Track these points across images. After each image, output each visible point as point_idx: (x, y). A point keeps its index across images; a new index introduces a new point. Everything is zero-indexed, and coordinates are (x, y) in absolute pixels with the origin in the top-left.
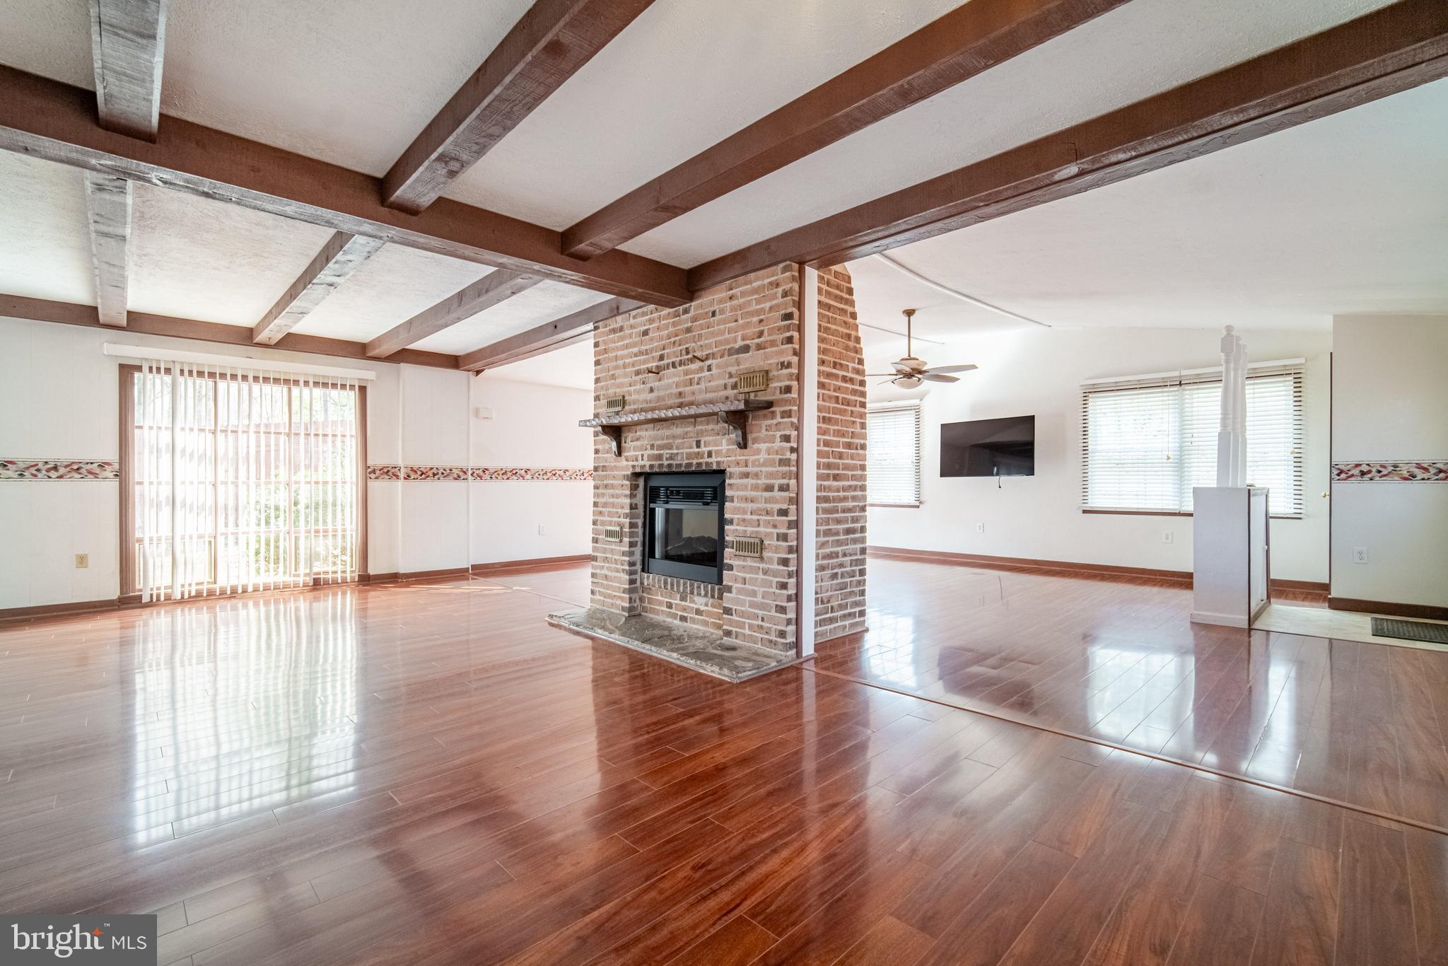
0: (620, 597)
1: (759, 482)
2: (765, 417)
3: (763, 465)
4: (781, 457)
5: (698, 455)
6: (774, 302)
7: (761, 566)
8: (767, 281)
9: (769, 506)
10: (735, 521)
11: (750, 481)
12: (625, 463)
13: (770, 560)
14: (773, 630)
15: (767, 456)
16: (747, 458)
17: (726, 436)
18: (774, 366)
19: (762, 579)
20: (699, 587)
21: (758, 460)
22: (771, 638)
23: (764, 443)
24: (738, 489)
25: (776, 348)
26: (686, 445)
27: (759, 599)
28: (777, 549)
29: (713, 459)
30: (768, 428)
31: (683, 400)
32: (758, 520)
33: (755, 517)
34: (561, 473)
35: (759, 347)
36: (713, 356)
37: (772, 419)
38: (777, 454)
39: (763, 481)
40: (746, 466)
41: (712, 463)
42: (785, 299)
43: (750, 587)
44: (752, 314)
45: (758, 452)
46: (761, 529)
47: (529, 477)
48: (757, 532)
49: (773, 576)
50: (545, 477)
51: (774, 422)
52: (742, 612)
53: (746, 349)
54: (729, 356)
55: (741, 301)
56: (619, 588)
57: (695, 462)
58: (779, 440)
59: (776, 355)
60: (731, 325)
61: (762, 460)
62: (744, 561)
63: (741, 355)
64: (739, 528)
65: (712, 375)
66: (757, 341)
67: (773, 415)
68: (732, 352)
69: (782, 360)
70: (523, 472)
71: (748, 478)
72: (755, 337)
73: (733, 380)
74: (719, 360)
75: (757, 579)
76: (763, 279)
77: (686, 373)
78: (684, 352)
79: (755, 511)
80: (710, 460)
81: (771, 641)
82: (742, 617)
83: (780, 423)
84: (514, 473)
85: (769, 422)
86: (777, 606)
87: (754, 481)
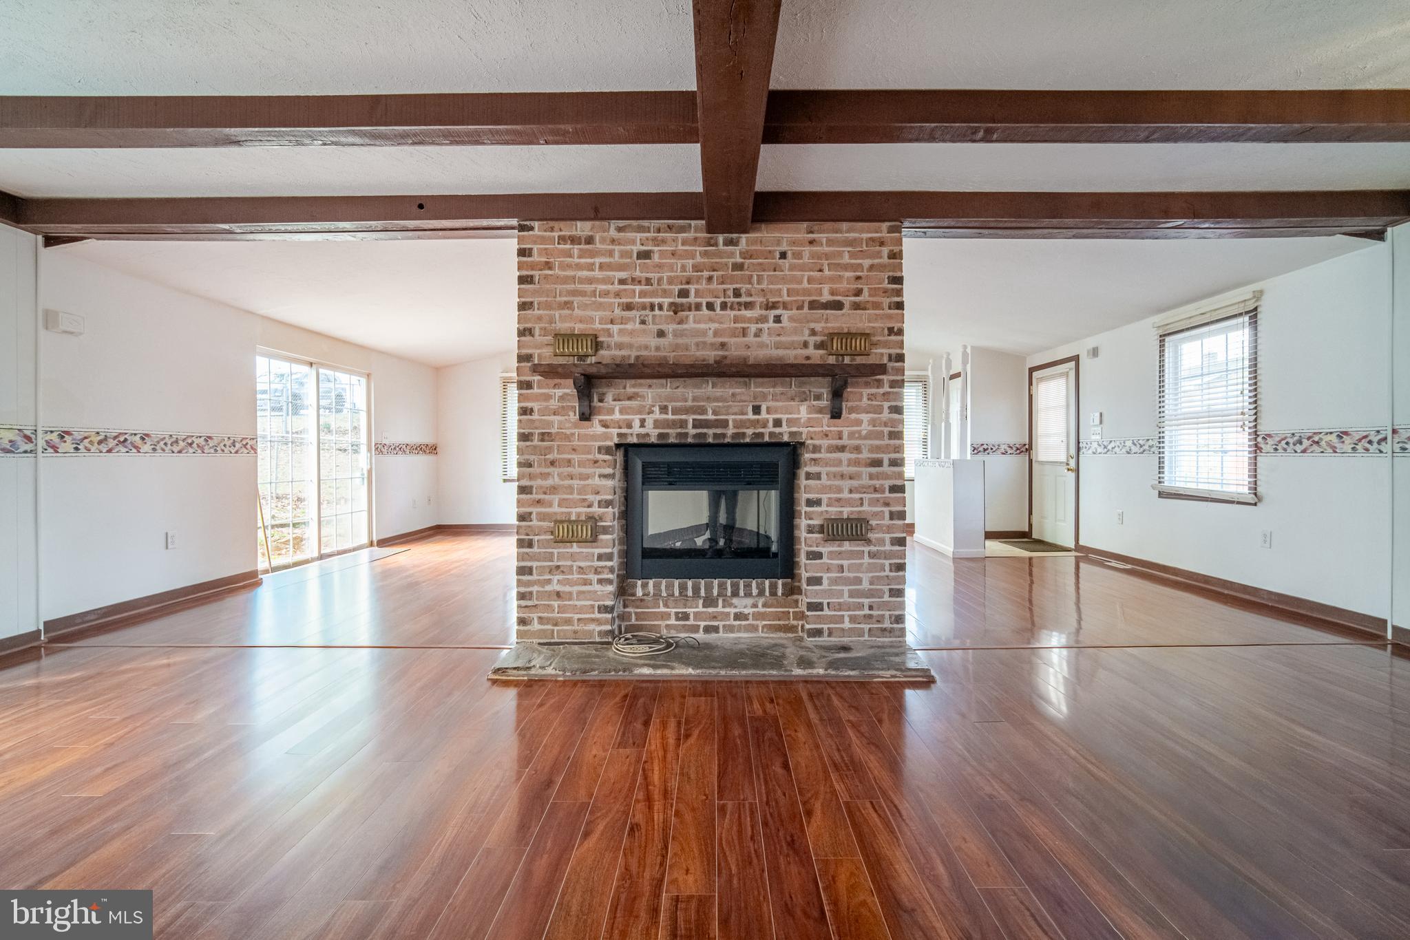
0: (593, 620)
1: (860, 456)
2: (867, 385)
3: (865, 438)
4: (891, 429)
5: (755, 423)
6: (876, 261)
7: (866, 549)
8: (865, 236)
9: (877, 483)
10: (824, 502)
11: (845, 456)
12: (600, 430)
13: (881, 542)
14: (887, 617)
15: (871, 428)
16: (841, 429)
17: (808, 403)
18: (879, 330)
19: (869, 564)
20: (748, 586)
21: (859, 432)
22: (884, 626)
23: (867, 413)
24: (827, 465)
25: (881, 311)
26: (736, 410)
27: (865, 585)
28: (889, 529)
29: (784, 428)
30: (871, 397)
31: (726, 353)
32: (861, 499)
33: (857, 496)
34: (201, 441)
35: (856, 306)
36: (785, 306)
37: (878, 387)
38: (886, 426)
39: (865, 455)
40: (840, 438)
41: (781, 434)
42: (892, 261)
43: (851, 575)
44: (846, 267)
45: (859, 423)
46: (866, 508)
47: (147, 448)
48: (860, 512)
49: (885, 558)
50: (176, 449)
51: (881, 391)
52: (840, 604)
53: (838, 306)
54: (810, 309)
55: (827, 249)
56: (593, 606)
57: (750, 432)
58: (888, 411)
59: (881, 318)
60: (812, 273)
61: (864, 433)
62: (839, 546)
63: (828, 311)
64: (830, 509)
65: (782, 327)
66: (853, 299)
67: (879, 384)
68: (813, 305)
69: (890, 325)
70: (137, 438)
71: (843, 451)
72: (850, 293)
73: (819, 339)
74: (794, 311)
75: (861, 564)
76: (862, 231)
77: (736, 320)
78: (730, 293)
79: (856, 488)
80: (777, 430)
81: (884, 630)
82: (840, 610)
83: (888, 393)
84: (122, 441)
85: (873, 391)
86: (891, 590)
87: (853, 456)
